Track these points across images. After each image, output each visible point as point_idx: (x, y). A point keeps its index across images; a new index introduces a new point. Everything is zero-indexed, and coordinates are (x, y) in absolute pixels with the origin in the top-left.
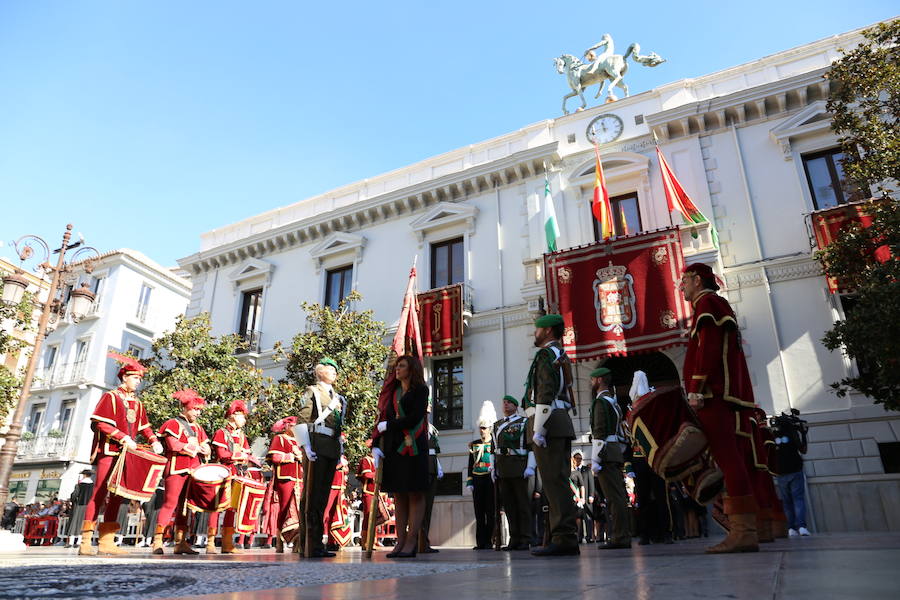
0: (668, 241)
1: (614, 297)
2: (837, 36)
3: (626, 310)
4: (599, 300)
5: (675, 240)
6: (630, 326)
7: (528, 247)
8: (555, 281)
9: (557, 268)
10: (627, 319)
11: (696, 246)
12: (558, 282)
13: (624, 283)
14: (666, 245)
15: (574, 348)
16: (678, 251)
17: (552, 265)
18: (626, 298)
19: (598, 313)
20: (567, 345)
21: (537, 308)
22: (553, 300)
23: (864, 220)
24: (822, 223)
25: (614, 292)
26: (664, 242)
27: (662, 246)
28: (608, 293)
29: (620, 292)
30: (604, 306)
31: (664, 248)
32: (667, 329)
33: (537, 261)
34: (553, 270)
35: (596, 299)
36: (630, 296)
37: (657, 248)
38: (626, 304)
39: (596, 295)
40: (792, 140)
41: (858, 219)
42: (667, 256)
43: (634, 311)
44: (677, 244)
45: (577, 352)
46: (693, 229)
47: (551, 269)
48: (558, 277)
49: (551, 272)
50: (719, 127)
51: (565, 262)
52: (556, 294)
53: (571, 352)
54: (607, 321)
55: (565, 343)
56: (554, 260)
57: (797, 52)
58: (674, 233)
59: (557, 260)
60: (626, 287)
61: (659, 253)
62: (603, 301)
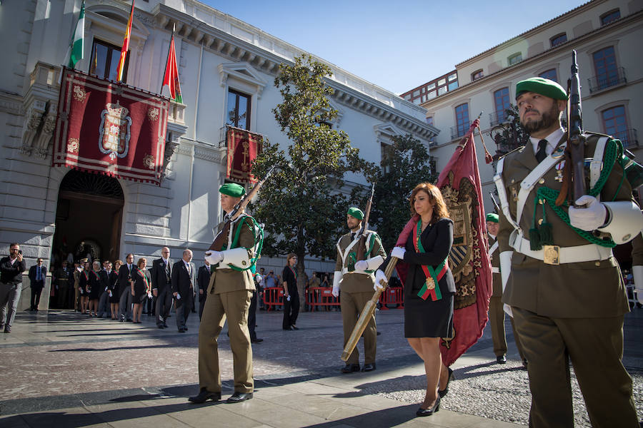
0: (160, 106)
1: (115, 130)
2: (261, 31)
3: (122, 143)
4: (104, 127)
5: (165, 108)
6: (123, 156)
7: (28, 43)
8: (69, 94)
9: (74, 85)
10: (121, 150)
11: (175, 118)
12: (72, 96)
13: (124, 122)
14: (159, 109)
15: (76, 157)
16: (166, 116)
17: (70, 80)
18: (123, 134)
19: (101, 137)
20: (70, 153)
21: (43, 109)
22: (64, 110)
23: (251, 144)
24: (233, 135)
25: (116, 126)
26: (158, 106)
27: (156, 108)
28: (111, 125)
29: (120, 127)
30: (107, 133)
31: (158, 110)
32: (148, 168)
33: (52, 68)
34: (70, 84)
35: (101, 126)
36: (127, 133)
37: (153, 107)
38: (123, 138)
39: (102, 122)
40: (229, 76)
41: (248, 141)
42: (158, 116)
43: (127, 146)
44: (166, 111)
45: (79, 161)
46: (176, 105)
47: (68, 82)
48: (73, 93)
49: (67, 85)
50: (194, 40)
51: (83, 84)
52: (68, 105)
53: (72, 160)
54: (107, 145)
55: (68, 150)
56: (72, 76)
57: (243, 25)
58: (166, 102)
59: (75, 78)
60: (126, 126)
61: (153, 112)
62: (107, 129)
